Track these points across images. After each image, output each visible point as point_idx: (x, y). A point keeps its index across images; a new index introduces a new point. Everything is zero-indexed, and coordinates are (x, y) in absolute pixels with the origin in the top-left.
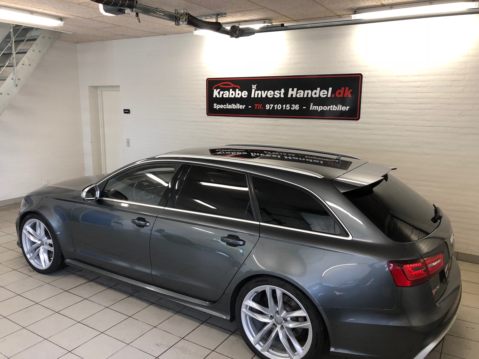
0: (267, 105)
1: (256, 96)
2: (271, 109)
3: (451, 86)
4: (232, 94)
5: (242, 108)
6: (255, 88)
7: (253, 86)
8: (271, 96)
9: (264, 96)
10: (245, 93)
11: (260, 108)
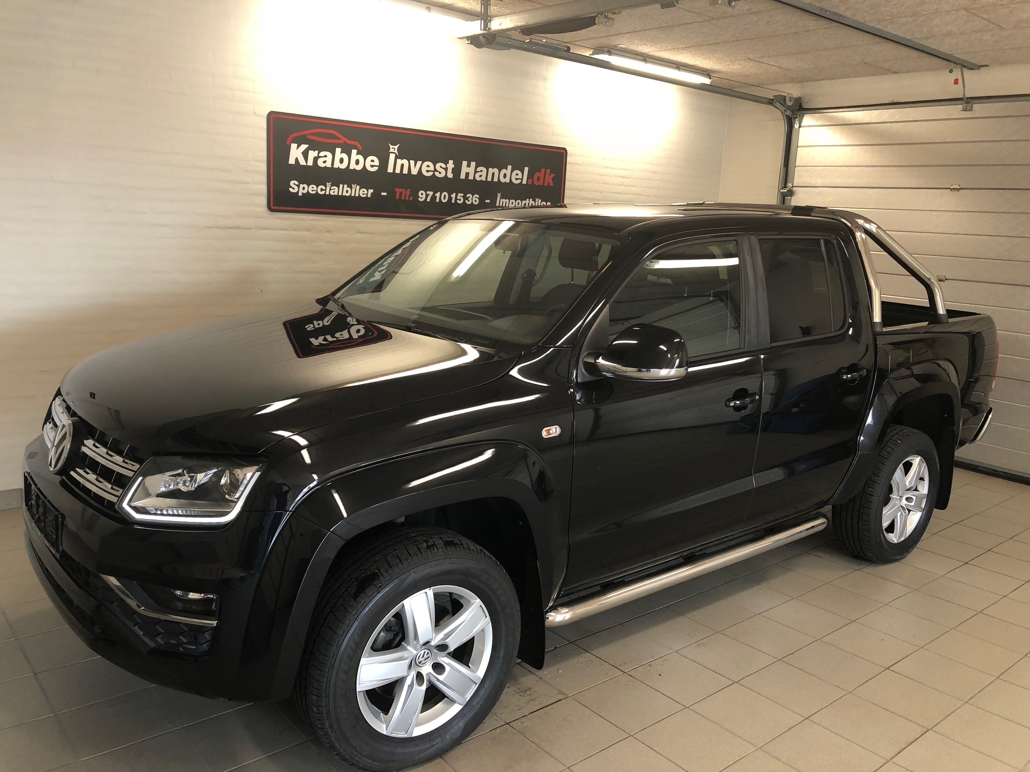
0: (421, 192)
1: (398, 171)
2: (428, 200)
3: (650, 180)
4: (342, 161)
5: (365, 196)
6: (396, 151)
7: (391, 146)
8: (430, 172)
9: (414, 172)
10: (373, 161)
11: (407, 199)
